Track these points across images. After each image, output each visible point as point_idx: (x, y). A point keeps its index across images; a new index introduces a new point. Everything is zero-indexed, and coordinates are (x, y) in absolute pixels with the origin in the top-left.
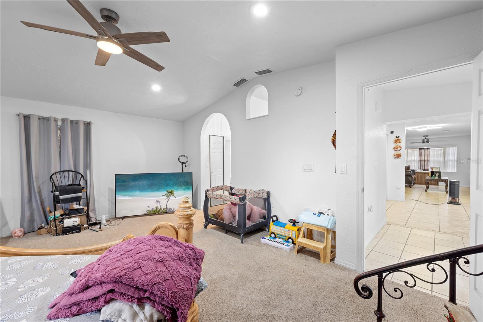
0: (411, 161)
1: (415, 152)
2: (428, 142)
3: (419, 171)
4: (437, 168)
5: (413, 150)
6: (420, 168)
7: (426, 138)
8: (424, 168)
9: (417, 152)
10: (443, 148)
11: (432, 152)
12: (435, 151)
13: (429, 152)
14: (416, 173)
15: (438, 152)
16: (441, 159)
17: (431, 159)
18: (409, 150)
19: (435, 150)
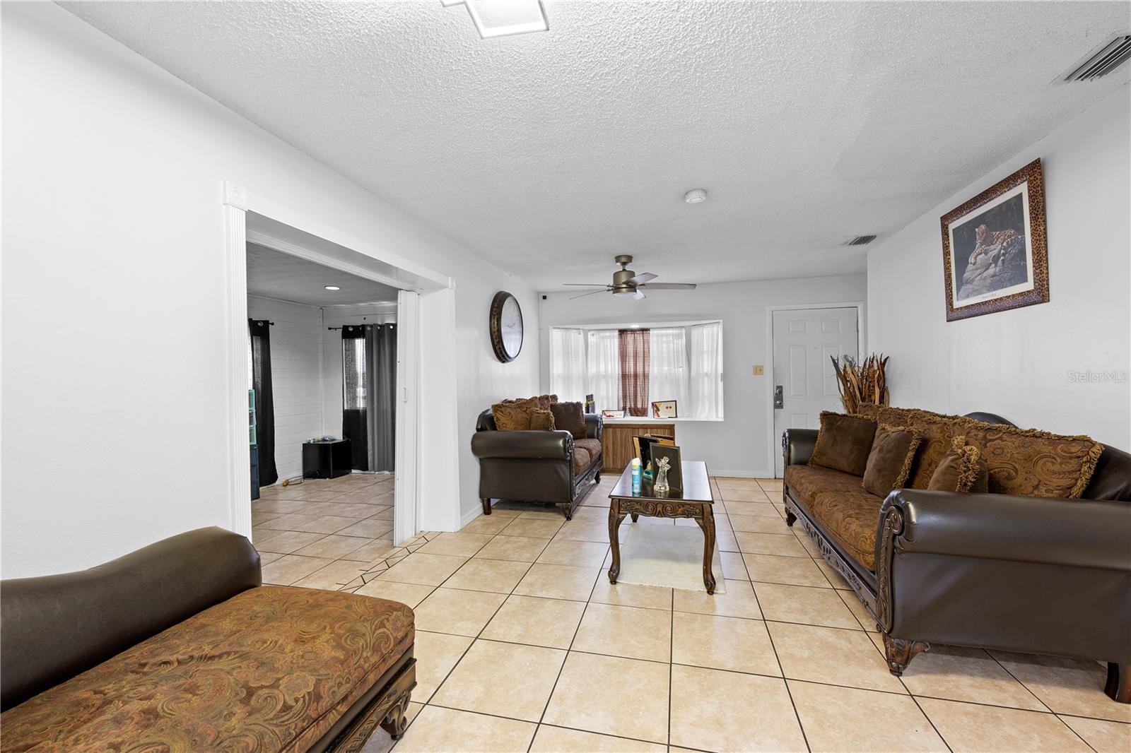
0: (598, 377)
1: (609, 340)
2: (632, 287)
3: (620, 418)
4: (669, 404)
5: (602, 334)
6: (621, 405)
7: (624, 270)
8: (633, 406)
9: (613, 342)
10: (684, 331)
11: (655, 345)
12: (664, 339)
13: (648, 342)
14: (607, 426)
15: (671, 345)
16: (681, 369)
17: (654, 369)
18: (590, 334)
19: (662, 335)
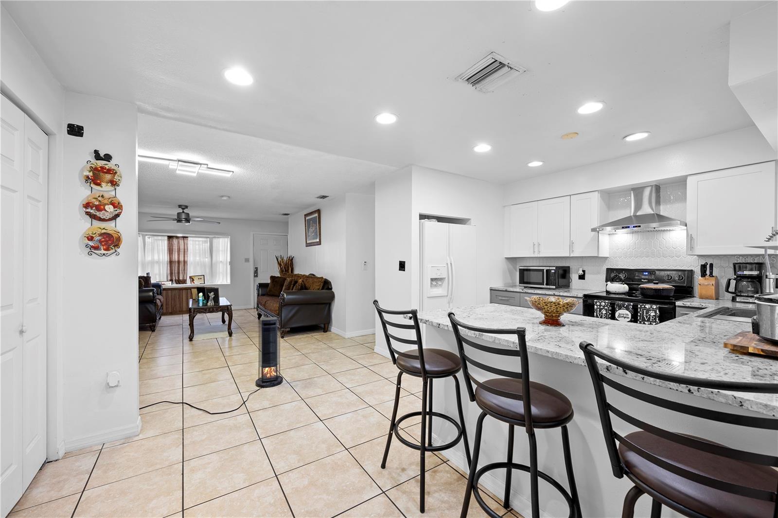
0: (153, 263)
1: (161, 241)
2: (188, 220)
3: (169, 285)
4: (200, 277)
5: (156, 238)
6: (169, 278)
7: (183, 212)
8: (177, 278)
9: (164, 243)
10: (208, 239)
11: (191, 246)
12: (197, 243)
13: (187, 244)
14: (164, 289)
15: (201, 246)
16: (207, 259)
17: (190, 259)
18: (146, 237)
19: (196, 241)
